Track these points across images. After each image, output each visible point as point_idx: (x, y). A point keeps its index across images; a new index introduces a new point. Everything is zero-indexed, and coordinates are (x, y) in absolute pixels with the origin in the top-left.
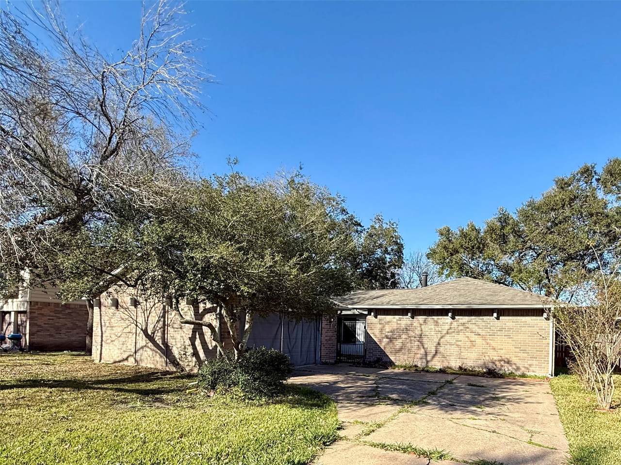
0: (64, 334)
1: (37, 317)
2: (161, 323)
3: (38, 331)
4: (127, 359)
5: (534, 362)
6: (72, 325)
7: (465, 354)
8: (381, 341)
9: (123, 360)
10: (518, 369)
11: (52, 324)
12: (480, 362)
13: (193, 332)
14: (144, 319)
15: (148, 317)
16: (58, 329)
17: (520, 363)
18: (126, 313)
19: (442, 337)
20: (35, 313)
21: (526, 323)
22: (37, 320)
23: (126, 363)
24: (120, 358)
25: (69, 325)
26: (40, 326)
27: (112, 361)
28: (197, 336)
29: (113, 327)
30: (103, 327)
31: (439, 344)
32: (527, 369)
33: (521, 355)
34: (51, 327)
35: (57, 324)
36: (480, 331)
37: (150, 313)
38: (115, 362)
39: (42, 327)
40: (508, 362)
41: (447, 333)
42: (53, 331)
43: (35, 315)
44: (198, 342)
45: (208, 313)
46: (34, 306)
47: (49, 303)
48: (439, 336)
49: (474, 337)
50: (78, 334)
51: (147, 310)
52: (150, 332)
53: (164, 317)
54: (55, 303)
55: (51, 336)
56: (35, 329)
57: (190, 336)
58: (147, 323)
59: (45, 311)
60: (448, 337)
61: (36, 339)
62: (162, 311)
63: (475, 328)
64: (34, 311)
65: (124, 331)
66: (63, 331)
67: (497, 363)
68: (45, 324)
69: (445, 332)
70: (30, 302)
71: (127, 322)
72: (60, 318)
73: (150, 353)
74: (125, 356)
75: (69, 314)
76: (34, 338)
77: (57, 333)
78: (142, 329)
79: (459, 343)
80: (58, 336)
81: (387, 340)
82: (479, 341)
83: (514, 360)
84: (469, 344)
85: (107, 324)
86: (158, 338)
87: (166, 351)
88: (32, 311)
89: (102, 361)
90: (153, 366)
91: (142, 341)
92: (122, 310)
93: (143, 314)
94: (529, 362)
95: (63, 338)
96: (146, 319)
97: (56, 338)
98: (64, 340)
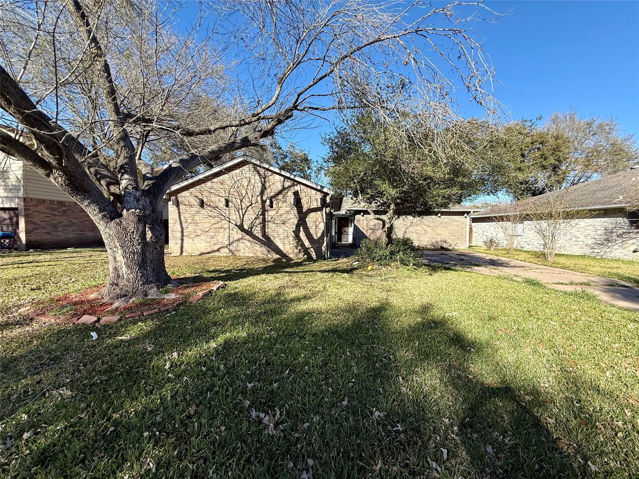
0: (60, 231)
1: (32, 214)
2: (260, 220)
3: (35, 229)
4: (218, 250)
5: (459, 241)
6: (68, 222)
7: (422, 238)
8: (367, 231)
9: (214, 251)
10: (451, 245)
11: (48, 222)
12: (429, 243)
13: (296, 226)
14: (238, 217)
15: (243, 215)
16: (55, 226)
17: (451, 242)
18: (214, 211)
19: (407, 228)
20: (30, 209)
21: (455, 220)
22: (32, 218)
23: (217, 254)
24: (209, 250)
25: (66, 223)
26: (35, 224)
27: (198, 253)
28: (302, 229)
29: (196, 223)
30: (183, 224)
31: (405, 232)
32: (455, 245)
33: (452, 238)
34: (48, 225)
35: (53, 222)
36: (430, 224)
37: (246, 212)
38: (202, 254)
39: (38, 225)
40: (445, 242)
41: (411, 226)
42: (50, 229)
43: (30, 212)
44: (302, 235)
45: (312, 212)
46: (29, 202)
47: (44, 200)
48: (406, 227)
49: (426, 228)
50: (73, 231)
51: (242, 209)
52: (246, 227)
53: (263, 214)
54: (50, 201)
55: (49, 233)
56: (32, 227)
57: (294, 230)
58: (243, 220)
59: (41, 208)
60: (411, 229)
61: (33, 238)
62: (261, 210)
63: (427, 223)
64: (29, 208)
65: (213, 226)
66: (60, 229)
67: (439, 243)
68: (41, 221)
69: (409, 225)
70: (25, 199)
71: (217, 219)
72: (56, 216)
73: (249, 244)
74: (215, 248)
75: (64, 212)
76: (31, 236)
77: (54, 231)
78: (236, 225)
79: (418, 232)
80: (55, 234)
81: (371, 231)
82: (429, 230)
83: (449, 240)
84: (423, 232)
85: (189, 220)
86: (257, 232)
87: (268, 242)
88: (27, 208)
89: (184, 254)
90: (251, 255)
91: (237, 234)
92: (210, 208)
93: (237, 212)
94: (456, 242)
95: (60, 236)
96: (242, 216)
97: (53, 236)
98: (61, 238)
